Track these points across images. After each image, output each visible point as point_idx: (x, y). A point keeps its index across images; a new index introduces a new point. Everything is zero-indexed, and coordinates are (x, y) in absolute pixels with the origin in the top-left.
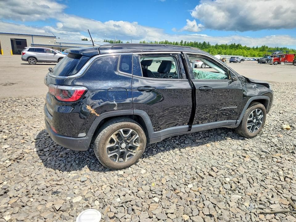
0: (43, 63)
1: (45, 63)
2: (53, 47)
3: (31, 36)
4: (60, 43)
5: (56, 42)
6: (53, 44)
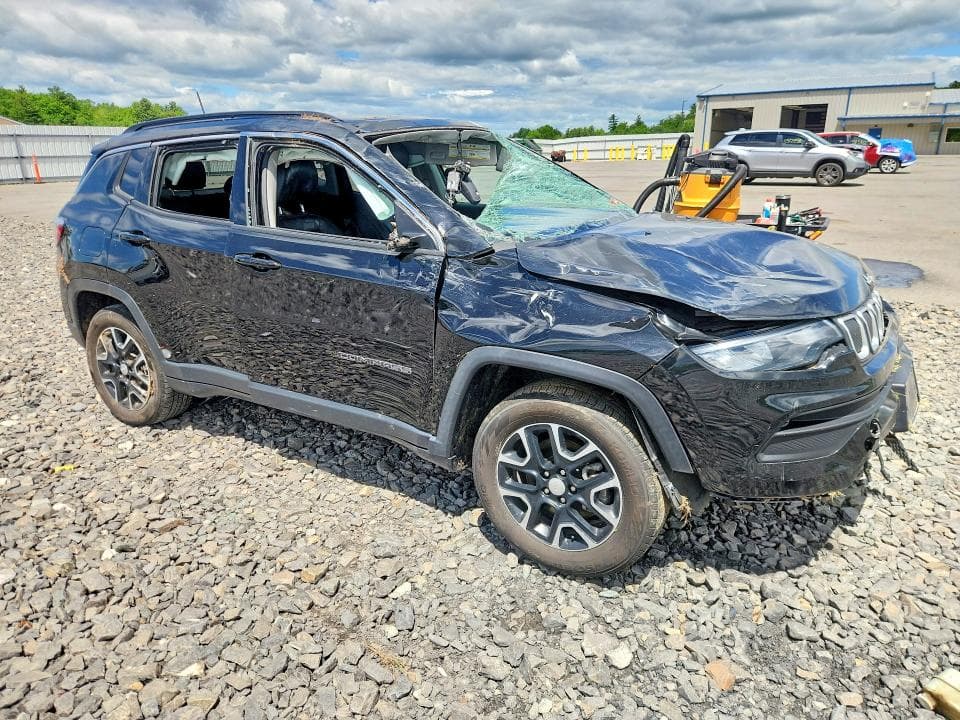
0: (768, 180)
1: (775, 180)
2: (911, 121)
3: (844, 91)
4: (946, 105)
5: (931, 104)
6: (919, 112)
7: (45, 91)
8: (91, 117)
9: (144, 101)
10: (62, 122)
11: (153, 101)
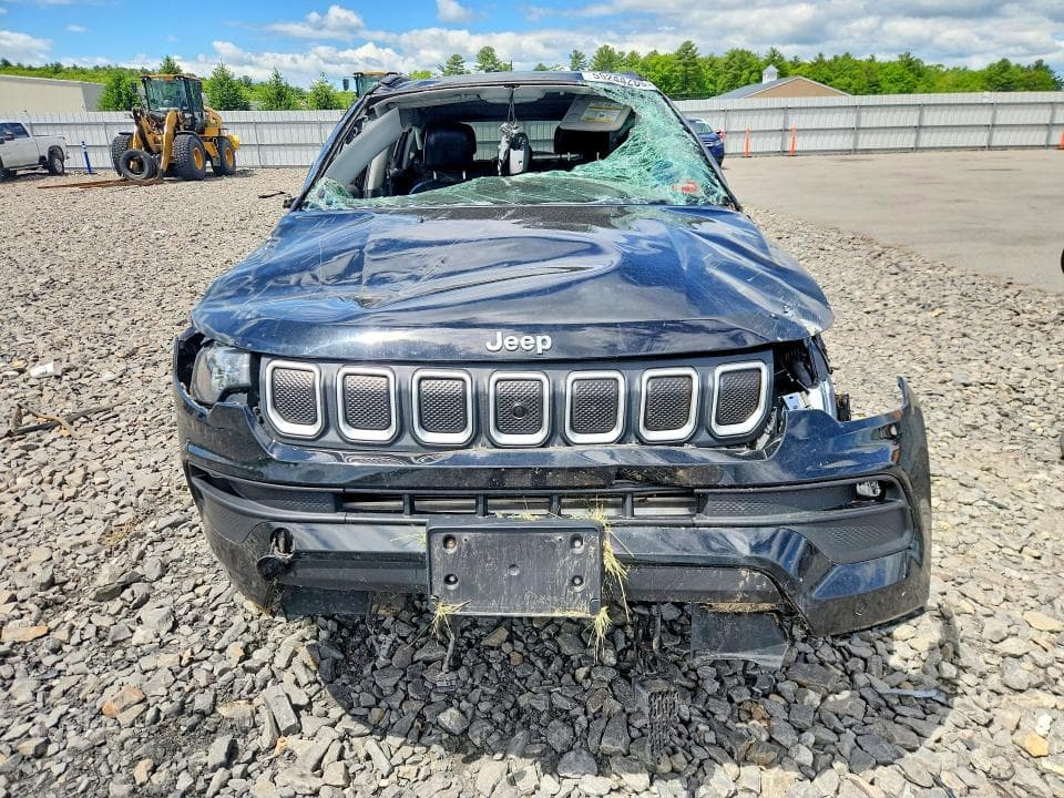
7: (894, 58)
8: (933, 85)
9: (1004, 61)
10: (901, 92)
11: (1013, 62)
